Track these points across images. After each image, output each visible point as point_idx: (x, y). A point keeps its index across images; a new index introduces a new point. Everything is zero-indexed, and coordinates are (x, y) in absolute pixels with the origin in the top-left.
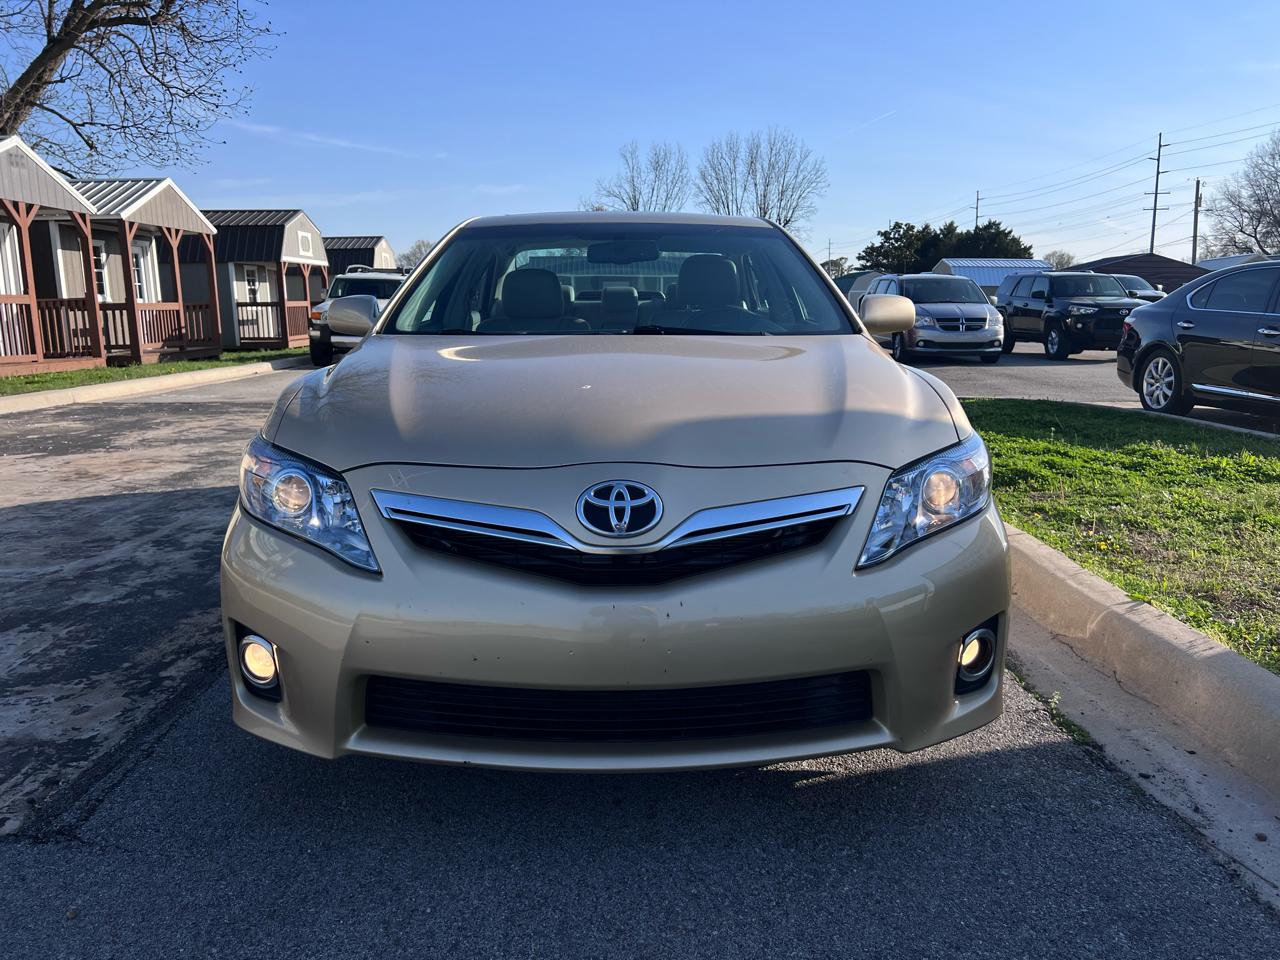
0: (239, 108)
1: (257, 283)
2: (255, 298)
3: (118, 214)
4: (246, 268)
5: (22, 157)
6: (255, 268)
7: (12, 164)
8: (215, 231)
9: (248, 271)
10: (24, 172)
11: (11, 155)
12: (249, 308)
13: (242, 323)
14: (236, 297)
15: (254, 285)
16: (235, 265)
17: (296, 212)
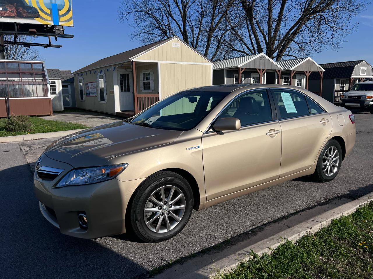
0: (354, 30)
1: (345, 85)
2: (343, 89)
3: (290, 69)
4: (341, 80)
5: (263, 57)
6: (345, 80)
7: (260, 60)
8: (324, 70)
9: (341, 81)
10: (264, 61)
11: (260, 57)
12: (340, 92)
13: (336, 97)
14: (335, 89)
15: (344, 85)
16: (337, 79)
17: (361, 61)
